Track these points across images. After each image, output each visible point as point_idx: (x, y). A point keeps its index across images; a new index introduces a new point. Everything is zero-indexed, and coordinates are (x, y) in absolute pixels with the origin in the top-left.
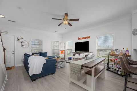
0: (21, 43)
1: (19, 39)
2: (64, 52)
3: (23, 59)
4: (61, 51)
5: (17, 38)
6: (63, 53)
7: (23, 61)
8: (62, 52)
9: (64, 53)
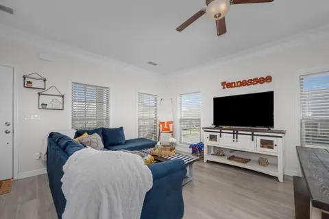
0: (39, 94)
1: (29, 82)
2: (171, 125)
3: (44, 152)
4: (163, 123)
5: (24, 77)
6: (168, 129)
7: (44, 158)
8: (166, 127)
9: (171, 130)
